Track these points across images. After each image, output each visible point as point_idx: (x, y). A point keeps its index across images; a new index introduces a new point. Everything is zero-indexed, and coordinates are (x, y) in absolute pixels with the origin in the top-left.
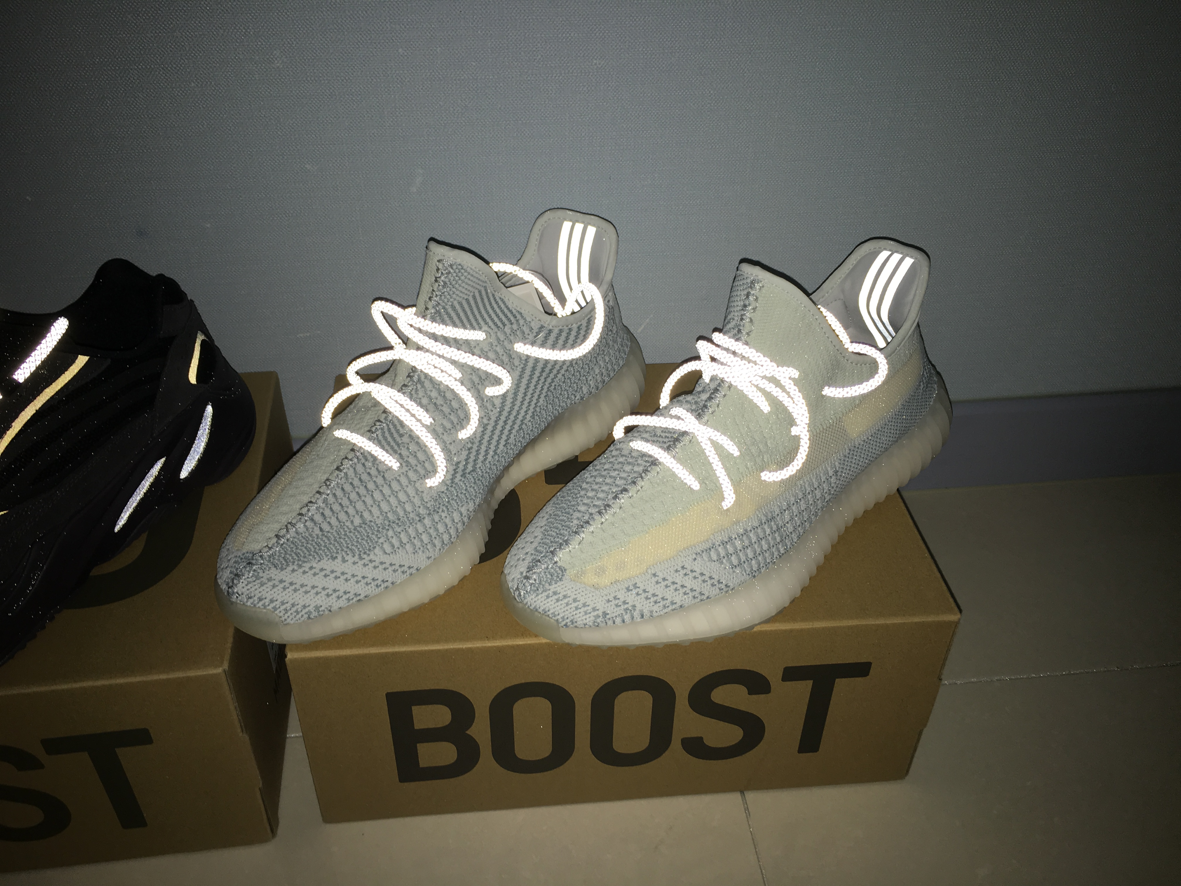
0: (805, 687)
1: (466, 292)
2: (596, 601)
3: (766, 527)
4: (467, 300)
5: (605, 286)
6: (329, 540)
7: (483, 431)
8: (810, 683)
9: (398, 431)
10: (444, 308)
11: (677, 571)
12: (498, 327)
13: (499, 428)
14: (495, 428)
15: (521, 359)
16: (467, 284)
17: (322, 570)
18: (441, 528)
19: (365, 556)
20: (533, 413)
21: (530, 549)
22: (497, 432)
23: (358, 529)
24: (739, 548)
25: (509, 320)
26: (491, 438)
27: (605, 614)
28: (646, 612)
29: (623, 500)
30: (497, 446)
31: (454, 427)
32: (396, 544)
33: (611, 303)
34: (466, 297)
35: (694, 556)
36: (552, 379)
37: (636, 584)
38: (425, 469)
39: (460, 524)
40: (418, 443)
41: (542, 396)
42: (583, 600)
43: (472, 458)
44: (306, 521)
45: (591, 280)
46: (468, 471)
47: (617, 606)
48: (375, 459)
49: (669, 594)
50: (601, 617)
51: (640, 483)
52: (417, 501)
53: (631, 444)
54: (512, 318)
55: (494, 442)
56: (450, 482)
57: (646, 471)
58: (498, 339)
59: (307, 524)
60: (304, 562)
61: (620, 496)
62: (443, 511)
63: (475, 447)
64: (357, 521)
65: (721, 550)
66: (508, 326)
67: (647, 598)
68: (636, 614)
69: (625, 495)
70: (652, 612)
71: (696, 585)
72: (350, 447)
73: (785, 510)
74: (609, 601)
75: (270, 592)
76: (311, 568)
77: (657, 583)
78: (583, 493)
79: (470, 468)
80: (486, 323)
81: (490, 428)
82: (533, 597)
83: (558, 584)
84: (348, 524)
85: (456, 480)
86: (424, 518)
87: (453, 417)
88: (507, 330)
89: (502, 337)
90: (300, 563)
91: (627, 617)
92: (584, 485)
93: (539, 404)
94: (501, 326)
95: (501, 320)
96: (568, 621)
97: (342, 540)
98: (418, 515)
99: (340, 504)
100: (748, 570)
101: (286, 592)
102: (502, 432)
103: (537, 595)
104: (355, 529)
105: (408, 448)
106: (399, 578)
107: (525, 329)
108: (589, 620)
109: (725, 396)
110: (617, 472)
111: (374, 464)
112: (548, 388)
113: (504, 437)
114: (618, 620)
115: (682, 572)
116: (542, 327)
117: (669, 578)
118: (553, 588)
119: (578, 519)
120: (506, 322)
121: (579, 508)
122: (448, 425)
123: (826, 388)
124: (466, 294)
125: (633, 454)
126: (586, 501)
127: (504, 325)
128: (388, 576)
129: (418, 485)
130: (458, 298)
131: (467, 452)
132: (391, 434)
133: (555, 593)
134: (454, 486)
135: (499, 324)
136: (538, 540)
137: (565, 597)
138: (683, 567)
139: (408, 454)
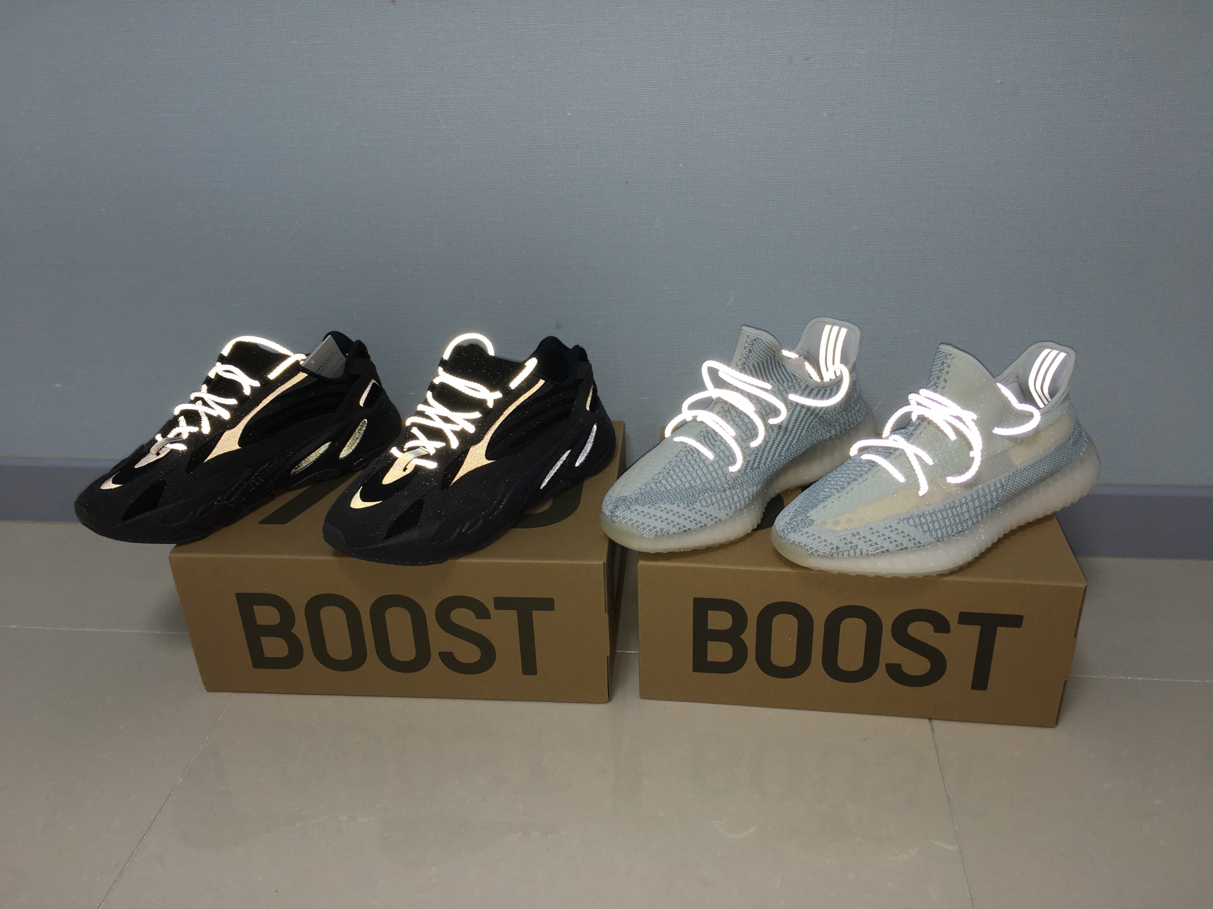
1: (762, 357)
2: (832, 539)
3: (949, 511)
4: (763, 362)
5: (851, 365)
6: (670, 494)
7: (765, 445)
9: (713, 438)
10: (748, 366)
11: (886, 528)
12: (780, 383)
13: (776, 445)
14: (773, 444)
15: (792, 404)
16: (763, 351)
17: (666, 509)
18: (736, 499)
19: (691, 505)
20: (798, 439)
21: (792, 510)
22: (774, 447)
23: (687, 489)
24: (929, 521)
25: (787, 378)
26: (770, 450)
27: (838, 548)
28: (864, 551)
29: (854, 485)
30: (773, 456)
31: (748, 439)
32: (709, 502)
33: (854, 378)
34: (762, 360)
35: (898, 521)
36: (812, 420)
37: (859, 532)
38: (729, 461)
39: (747, 499)
40: (725, 445)
41: (804, 430)
42: (824, 538)
43: (758, 460)
44: (657, 483)
45: (841, 363)
46: (754, 467)
47: (846, 544)
48: (699, 452)
49: (880, 541)
50: (835, 549)
51: (866, 476)
52: (723, 479)
53: (861, 457)
54: (789, 379)
55: (772, 453)
56: (743, 471)
57: (869, 470)
58: (779, 390)
59: (658, 484)
60: (656, 504)
61: (852, 483)
62: (738, 488)
63: (760, 454)
64: (687, 485)
65: (917, 520)
66: (786, 383)
67: (865, 542)
68: (858, 551)
69: (855, 482)
70: (868, 551)
71: (899, 538)
72: (685, 445)
73: (963, 504)
74: (841, 540)
75: (636, 517)
76: (660, 507)
77: (873, 533)
78: (828, 482)
79: (756, 465)
80: (772, 379)
81: (770, 444)
82: (792, 535)
83: (809, 528)
84: (682, 486)
85: (747, 471)
86: (726, 490)
87: (748, 433)
88: (785, 385)
89: (782, 389)
90: (653, 504)
91: (852, 553)
92: (829, 479)
93: (802, 435)
94: (782, 382)
95: (782, 379)
96: (814, 550)
97: (678, 495)
98: (723, 487)
99: (677, 475)
100: (935, 536)
101: (645, 518)
102: (777, 448)
103: (795, 534)
104: (685, 490)
105: (719, 448)
106: (709, 522)
107: (797, 386)
108: (827, 550)
109: (925, 428)
110: (850, 471)
111: (698, 455)
112: (809, 425)
113: (778, 451)
114: (846, 554)
115: (890, 529)
116: (807, 386)
117: (880, 531)
118: (805, 530)
119: (823, 495)
120: (785, 380)
121: (825, 490)
122: (745, 437)
123: (996, 428)
124: (762, 358)
125: (862, 462)
126: (829, 486)
127: (784, 382)
128: (703, 519)
129: (724, 469)
130: (757, 360)
131: (755, 455)
132: (710, 440)
133: (807, 533)
134: (745, 474)
135: (780, 380)
136: (798, 506)
137: (813, 535)
138: (890, 526)
139: (719, 451)
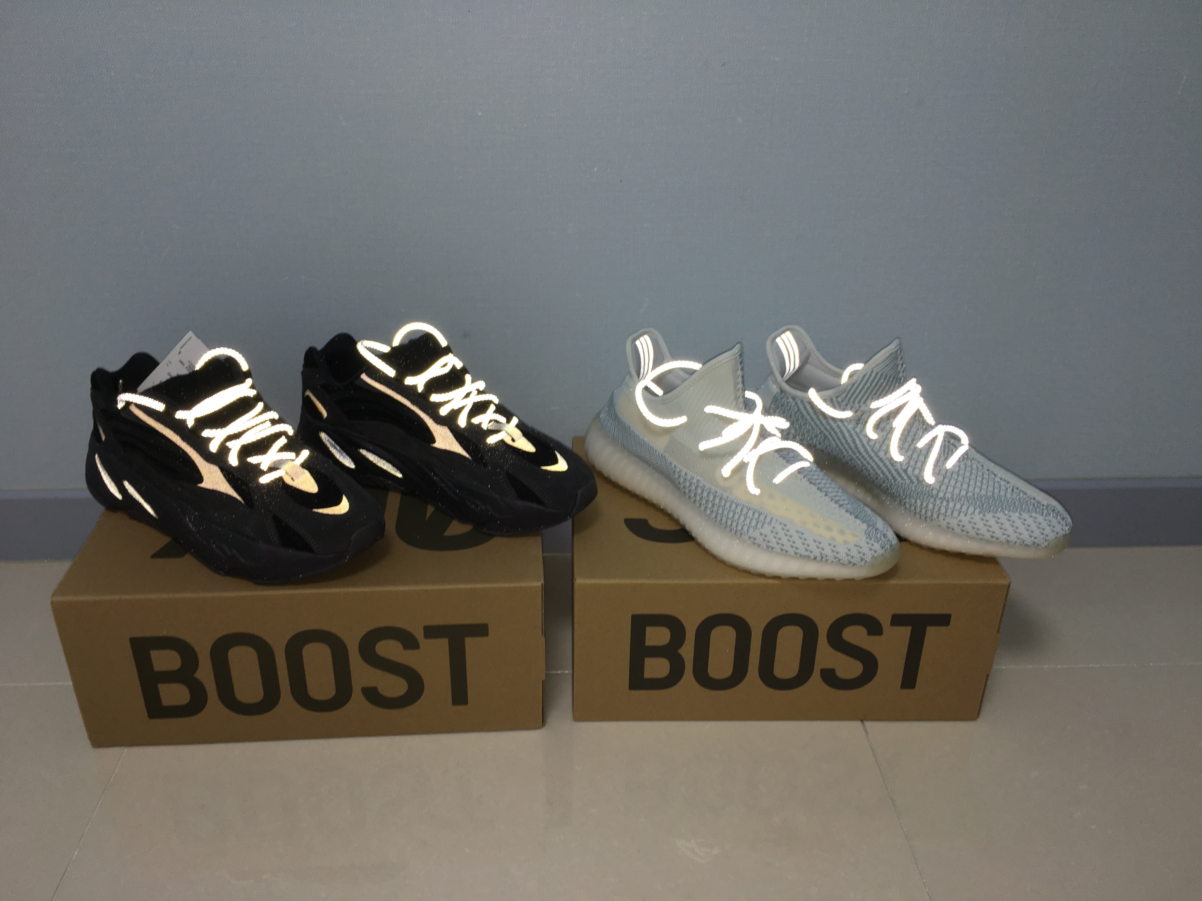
0: (906, 631)
8: (909, 629)
